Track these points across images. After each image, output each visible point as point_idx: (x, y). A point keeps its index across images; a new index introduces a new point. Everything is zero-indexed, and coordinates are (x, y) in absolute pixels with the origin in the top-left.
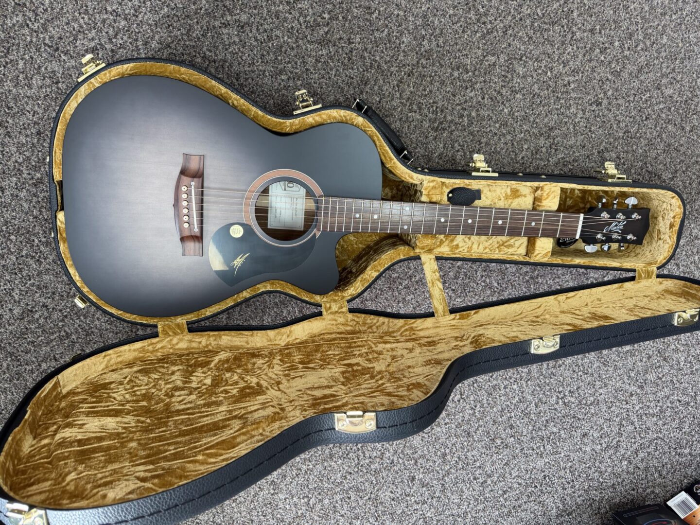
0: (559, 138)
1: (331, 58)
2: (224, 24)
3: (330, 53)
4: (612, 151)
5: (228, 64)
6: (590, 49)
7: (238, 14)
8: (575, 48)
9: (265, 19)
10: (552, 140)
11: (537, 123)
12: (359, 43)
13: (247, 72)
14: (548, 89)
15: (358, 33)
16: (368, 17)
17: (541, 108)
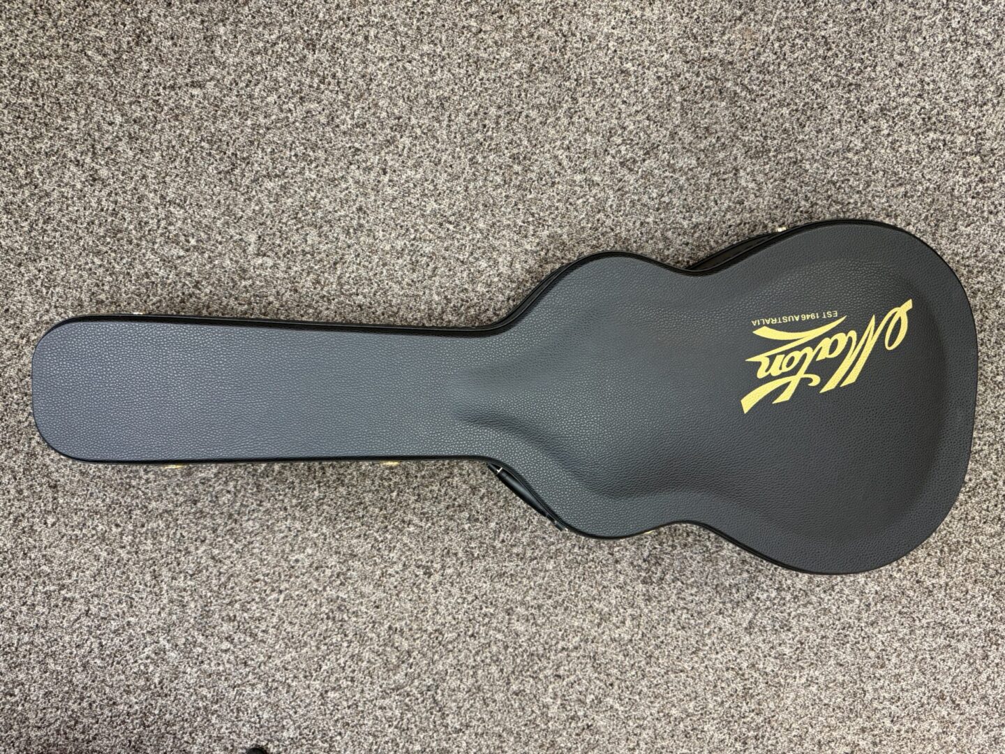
0: (355, 573)
1: (164, 284)
2: (78, 161)
3: (167, 278)
4: (407, 639)
5: (48, 200)
6: (459, 506)
7: (100, 165)
8: (443, 491)
9: (125, 192)
10: (345, 569)
11: (341, 536)
12: (206, 295)
13: (61, 224)
14: (381, 510)
15: (212, 285)
16: (236, 278)
17: (359, 524)
